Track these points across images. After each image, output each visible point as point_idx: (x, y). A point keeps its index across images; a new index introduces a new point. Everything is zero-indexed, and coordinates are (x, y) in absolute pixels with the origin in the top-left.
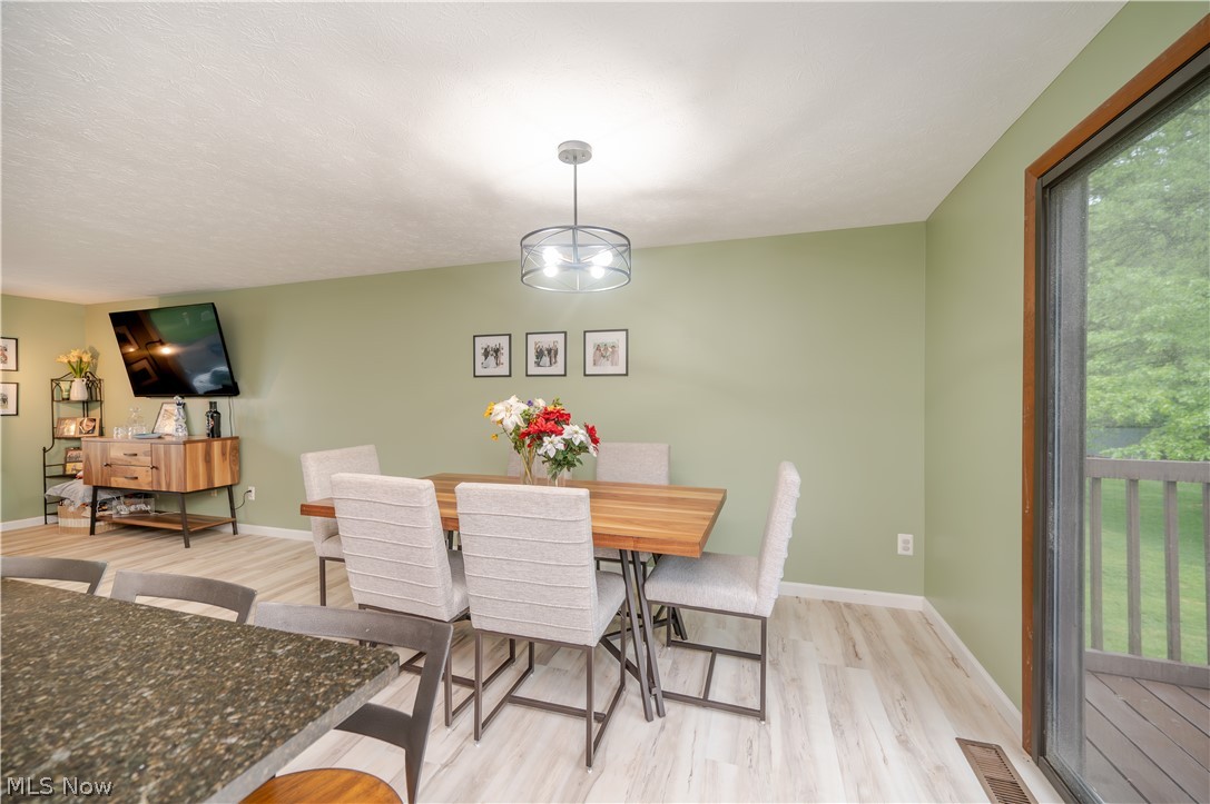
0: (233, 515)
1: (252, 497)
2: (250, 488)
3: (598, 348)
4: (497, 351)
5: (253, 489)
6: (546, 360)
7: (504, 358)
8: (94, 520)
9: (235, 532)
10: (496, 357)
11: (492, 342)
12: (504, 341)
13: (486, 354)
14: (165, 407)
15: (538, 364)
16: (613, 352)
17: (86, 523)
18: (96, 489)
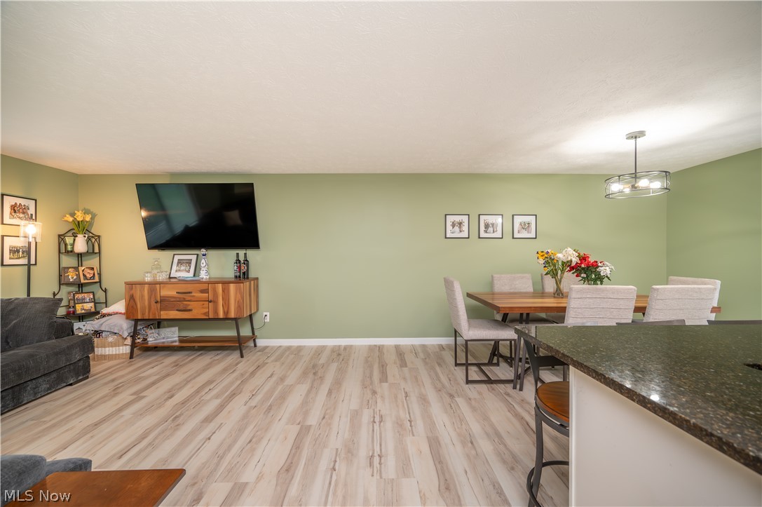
0: (253, 333)
1: (268, 320)
2: (265, 313)
3: (521, 224)
4: (460, 224)
5: (268, 314)
6: (491, 229)
7: (465, 228)
8: (133, 345)
9: (255, 346)
10: (460, 227)
11: (458, 219)
12: (465, 219)
13: (453, 225)
14: (177, 258)
15: (486, 232)
16: (528, 226)
17: (127, 350)
18: (137, 321)
